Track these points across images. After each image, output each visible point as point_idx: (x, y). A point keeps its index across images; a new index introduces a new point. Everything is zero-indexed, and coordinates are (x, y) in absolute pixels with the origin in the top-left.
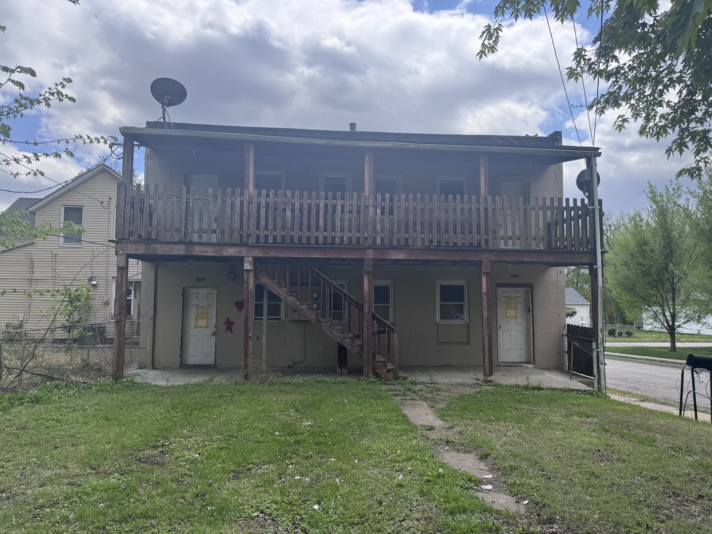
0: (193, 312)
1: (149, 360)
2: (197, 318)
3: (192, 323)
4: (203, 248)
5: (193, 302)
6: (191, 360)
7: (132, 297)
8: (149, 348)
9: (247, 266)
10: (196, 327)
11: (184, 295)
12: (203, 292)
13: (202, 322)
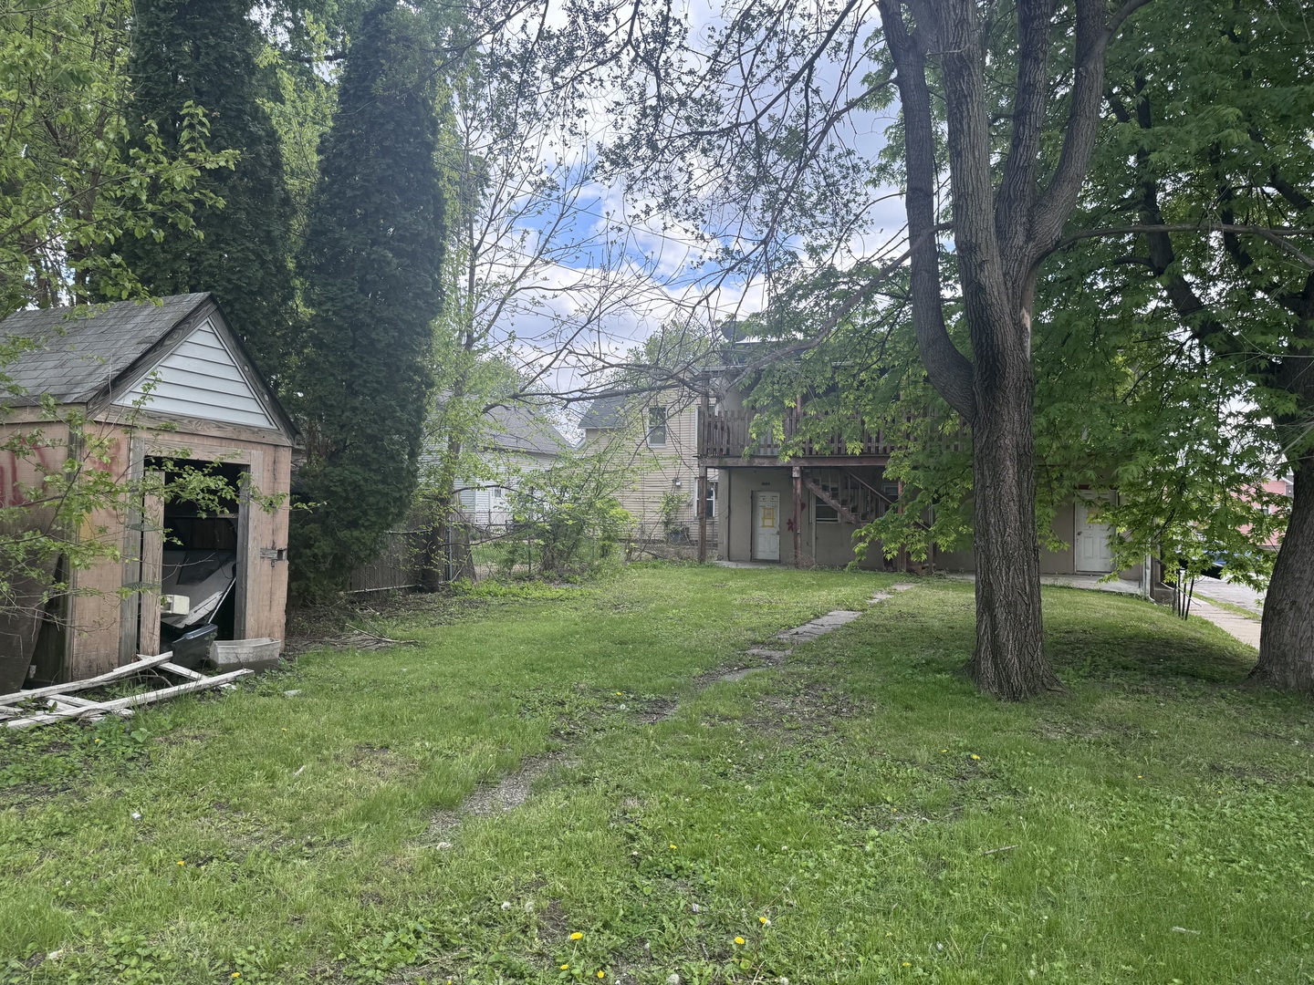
0: (761, 512)
1: (726, 554)
2: (764, 518)
3: (760, 523)
4: (761, 461)
5: (760, 504)
6: (760, 556)
7: (713, 498)
8: (725, 542)
9: (795, 474)
10: (763, 526)
11: (753, 498)
12: (768, 495)
13: (769, 522)
